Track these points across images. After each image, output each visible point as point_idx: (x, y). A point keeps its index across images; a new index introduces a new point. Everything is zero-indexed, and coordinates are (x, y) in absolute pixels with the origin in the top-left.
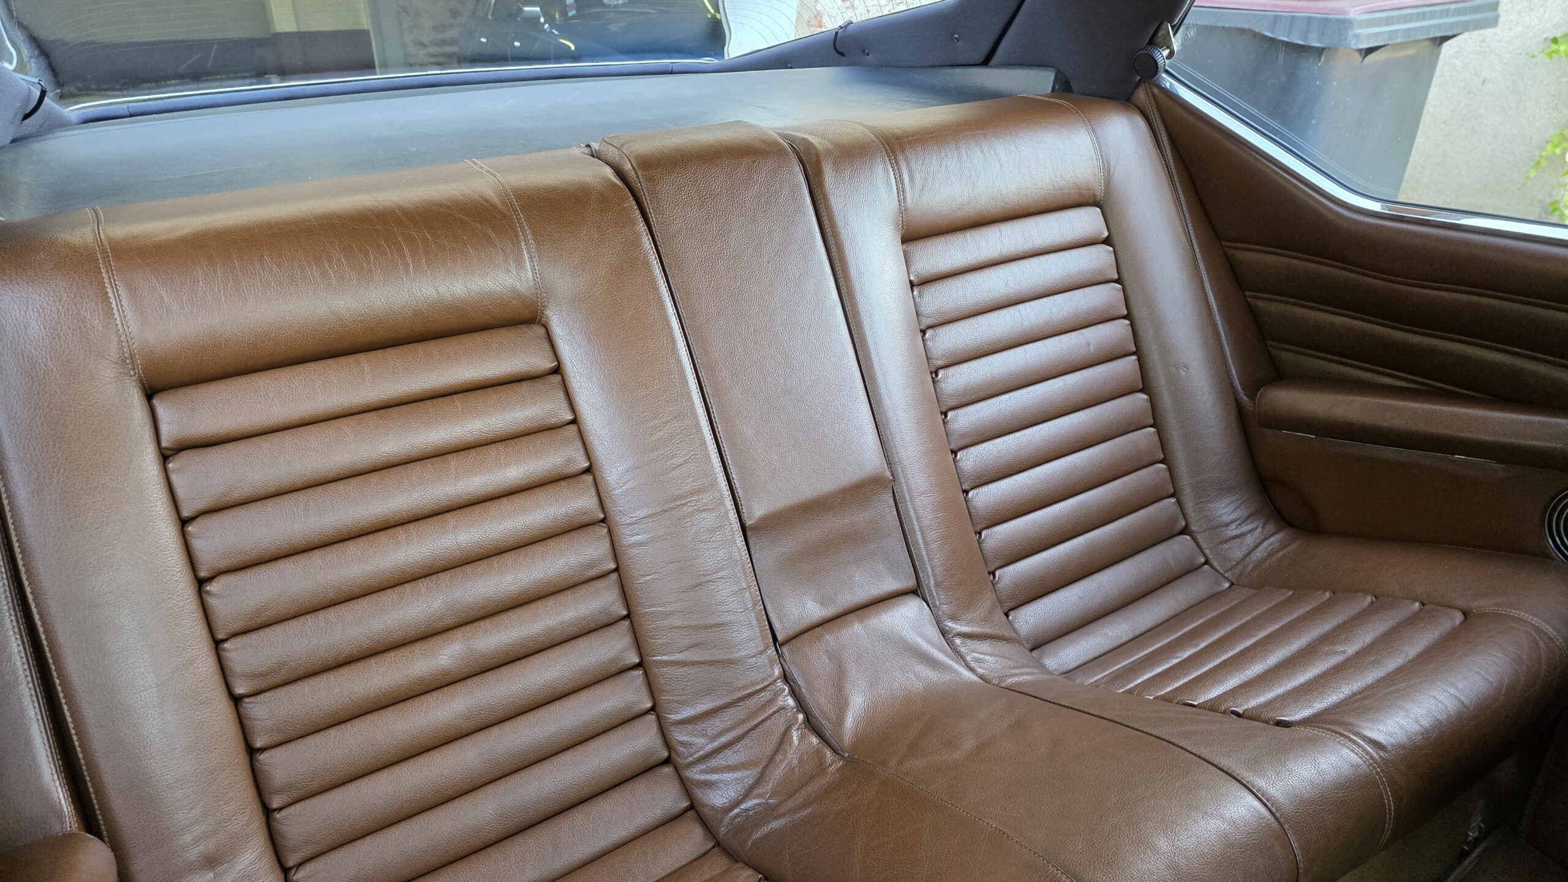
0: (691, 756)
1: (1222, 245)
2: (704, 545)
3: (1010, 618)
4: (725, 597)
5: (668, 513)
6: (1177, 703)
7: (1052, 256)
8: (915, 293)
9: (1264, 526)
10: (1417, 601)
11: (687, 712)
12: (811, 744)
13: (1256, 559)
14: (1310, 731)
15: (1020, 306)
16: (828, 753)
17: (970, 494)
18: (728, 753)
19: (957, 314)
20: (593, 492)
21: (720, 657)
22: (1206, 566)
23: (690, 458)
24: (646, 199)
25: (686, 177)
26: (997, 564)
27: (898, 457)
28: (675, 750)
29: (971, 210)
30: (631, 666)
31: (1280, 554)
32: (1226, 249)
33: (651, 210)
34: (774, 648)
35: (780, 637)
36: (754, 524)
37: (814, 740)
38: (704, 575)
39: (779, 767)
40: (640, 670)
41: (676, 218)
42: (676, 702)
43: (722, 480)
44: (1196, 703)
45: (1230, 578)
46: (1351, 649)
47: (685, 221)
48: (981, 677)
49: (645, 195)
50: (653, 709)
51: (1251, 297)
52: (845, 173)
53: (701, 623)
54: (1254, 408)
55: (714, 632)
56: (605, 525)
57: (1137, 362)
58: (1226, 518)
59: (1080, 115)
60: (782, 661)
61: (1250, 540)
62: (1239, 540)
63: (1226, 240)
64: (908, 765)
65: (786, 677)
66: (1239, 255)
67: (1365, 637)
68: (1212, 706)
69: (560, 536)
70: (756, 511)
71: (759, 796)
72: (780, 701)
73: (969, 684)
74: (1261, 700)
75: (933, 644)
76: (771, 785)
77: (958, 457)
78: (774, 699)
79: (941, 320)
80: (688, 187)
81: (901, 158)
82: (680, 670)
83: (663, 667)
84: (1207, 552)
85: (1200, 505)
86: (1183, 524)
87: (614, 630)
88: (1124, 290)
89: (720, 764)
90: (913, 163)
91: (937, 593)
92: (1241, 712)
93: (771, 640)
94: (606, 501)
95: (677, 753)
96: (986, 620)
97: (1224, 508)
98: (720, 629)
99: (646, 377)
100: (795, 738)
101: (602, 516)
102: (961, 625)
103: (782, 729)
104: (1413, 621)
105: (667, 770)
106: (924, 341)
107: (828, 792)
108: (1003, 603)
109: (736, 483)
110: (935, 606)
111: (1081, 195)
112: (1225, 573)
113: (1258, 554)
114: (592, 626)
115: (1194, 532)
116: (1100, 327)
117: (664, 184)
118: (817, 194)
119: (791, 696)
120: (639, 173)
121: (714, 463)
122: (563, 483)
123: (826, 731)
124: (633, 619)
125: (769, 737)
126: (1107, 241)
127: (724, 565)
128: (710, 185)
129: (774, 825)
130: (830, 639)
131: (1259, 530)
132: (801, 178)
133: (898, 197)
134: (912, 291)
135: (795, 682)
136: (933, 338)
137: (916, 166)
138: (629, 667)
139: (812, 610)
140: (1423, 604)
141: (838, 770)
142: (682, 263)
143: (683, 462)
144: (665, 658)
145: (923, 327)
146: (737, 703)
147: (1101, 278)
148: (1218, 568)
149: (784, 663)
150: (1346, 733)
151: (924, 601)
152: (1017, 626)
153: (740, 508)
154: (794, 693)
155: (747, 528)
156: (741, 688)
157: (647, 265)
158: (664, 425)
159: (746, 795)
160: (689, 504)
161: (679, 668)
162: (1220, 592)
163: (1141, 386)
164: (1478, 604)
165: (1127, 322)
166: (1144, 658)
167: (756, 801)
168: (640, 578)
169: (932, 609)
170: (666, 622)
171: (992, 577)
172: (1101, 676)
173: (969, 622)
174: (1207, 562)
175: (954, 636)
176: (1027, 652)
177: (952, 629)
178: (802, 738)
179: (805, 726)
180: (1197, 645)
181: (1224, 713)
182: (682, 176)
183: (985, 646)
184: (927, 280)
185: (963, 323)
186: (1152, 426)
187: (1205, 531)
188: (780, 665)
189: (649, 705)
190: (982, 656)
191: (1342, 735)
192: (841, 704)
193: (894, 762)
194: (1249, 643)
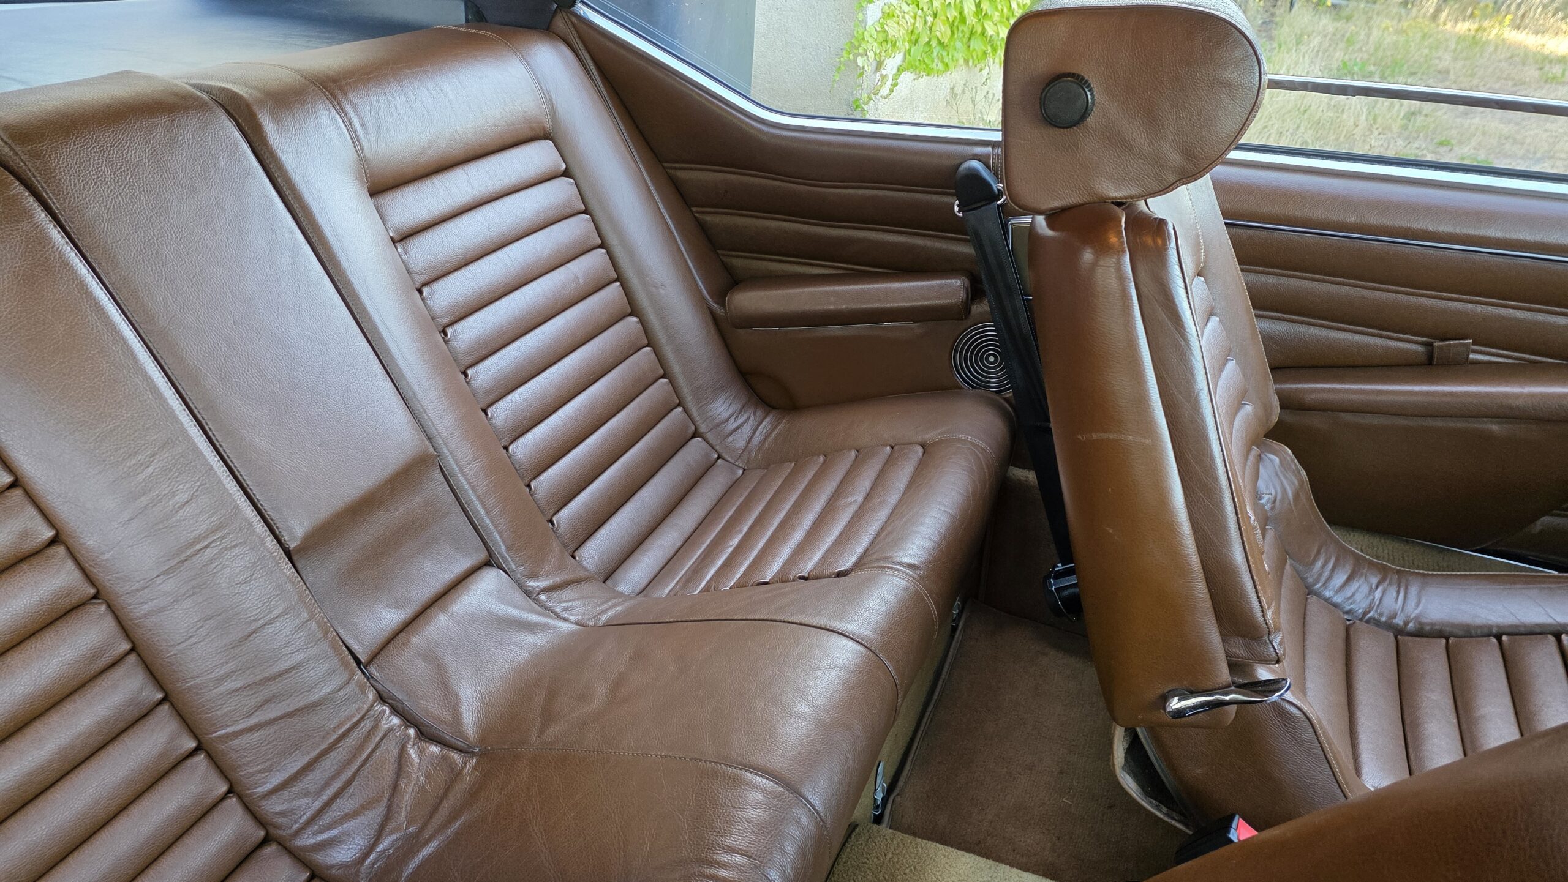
0: (296, 822)
1: (663, 166)
2: (246, 587)
3: (577, 558)
4: (288, 636)
5: (188, 562)
6: (752, 585)
7: (522, 194)
8: (399, 250)
9: (755, 415)
10: (886, 446)
11: (276, 780)
12: (433, 754)
13: (756, 443)
14: (864, 574)
15: (506, 249)
16: (456, 756)
17: (510, 449)
18: (340, 801)
19: (449, 266)
20: (70, 565)
21: (302, 704)
22: (720, 461)
23: (197, 490)
24: (38, 181)
25: (88, 148)
26: (552, 511)
27: (436, 429)
28: (272, 824)
29: (433, 155)
30: (187, 753)
31: (774, 434)
32: (668, 170)
33: (51, 195)
34: (360, 672)
35: (363, 658)
36: (300, 545)
37: (434, 749)
38: (255, 620)
39: (407, 792)
40: (200, 754)
41: (89, 201)
42: (260, 771)
43: (245, 506)
44: (767, 580)
45: (740, 465)
46: (859, 498)
47: (103, 203)
48: (577, 623)
49: (34, 176)
50: (230, 791)
51: (698, 212)
52: (288, 125)
53: (267, 675)
54: (725, 312)
55: (286, 679)
56: (100, 601)
57: (621, 288)
58: (725, 415)
59: (509, 46)
60: (372, 682)
61: (747, 429)
62: (740, 430)
63: (667, 162)
64: (552, 732)
65: (382, 698)
66: (682, 175)
67: (864, 483)
68: (782, 578)
69: (41, 633)
70: (296, 530)
71: (391, 833)
72: (384, 724)
73: (572, 634)
74: (815, 559)
75: (523, 609)
76: (403, 814)
77: (489, 414)
78: (377, 724)
79: (434, 275)
80: (94, 160)
81: (345, 103)
82: (255, 735)
83: (231, 740)
84: (718, 448)
85: (703, 408)
86: (693, 428)
87: (152, 720)
88: (593, 220)
89: (335, 817)
90: (360, 107)
91: (511, 558)
92: (806, 575)
93: (355, 665)
94: (94, 571)
95: (276, 827)
96: (561, 567)
97: (721, 406)
98: (292, 673)
99: (109, 406)
100: (414, 756)
101: (92, 591)
102: (542, 581)
103: (396, 752)
104: (890, 462)
105: (270, 850)
106: (423, 300)
107: (474, 794)
108: (567, 546)
109: (263, 504)
110: (513, 571)
111: (532, 129)
112: (737, 461)
113: (757, 439)
114: (122, 725)
115: (703, 433)
116: (581, 259)
117: (59, 160)
118: (263, 152)
119: (395, 715)
120: (18, 149)
121: (229, 488)
122: (24, 566)
123: (445, 735)
124: (174, 700)
125: (384, 766)
126: (566, 173)
127: (277, 601)
128: (123, 155)
129: (425, 852)
130: (418, 640)
131: (752, 418)
132: (237, 135)
133: (355, 147)
134: (397, 248)
135: (395, 699)
136: (431, 294)
137: (365, 109)
138: (184, 756)
139: (389, 617)
140: (892, 447)
141: (474, 768)
142: (114, 256)
143: (190, 498)
144: (229, 730)
145: (418, 286)
146: (336, 745)
147: (570, 211)
148: (730, 459)
149: (375, 684)
150: (891, 566)
151: (502, 570)
152: (586, 564)
153: (278, 532)
154: (395, 711)
155: (292, 552)
156: (335, 728)
157: (67, 265)
158: (152, 459)
159: (378, 837)
160: (213, 545)
161: (253, 734)
162: (738, 479)
163: (629, 310)
164: (930, 436)
165: (603, 251)
166: (702, 557)
167: (395, 836)
168: (170, 649)
169: (511, 575)
170: (221, 689)
171: (550, 525)
172: (673, 584)
173: (547, 575)
174: (719, 458)
175: (538, 594)
176: (603, 585)
177: (534, 588)
178: (421, 752)
179: (420, 739)
180: (741, 531)
181: (793, 580)
182: (81, 147)
183: (568, 593)
184: (407, 234)
185: (457, 274)
186: (647, 346)
187: (712, 429)
188: (371, 687)
189: (224, 788)
190: (570, 604)
191: (889, 568)
192: (452, 702)
193: (534, 735)
194: (782, 515)
